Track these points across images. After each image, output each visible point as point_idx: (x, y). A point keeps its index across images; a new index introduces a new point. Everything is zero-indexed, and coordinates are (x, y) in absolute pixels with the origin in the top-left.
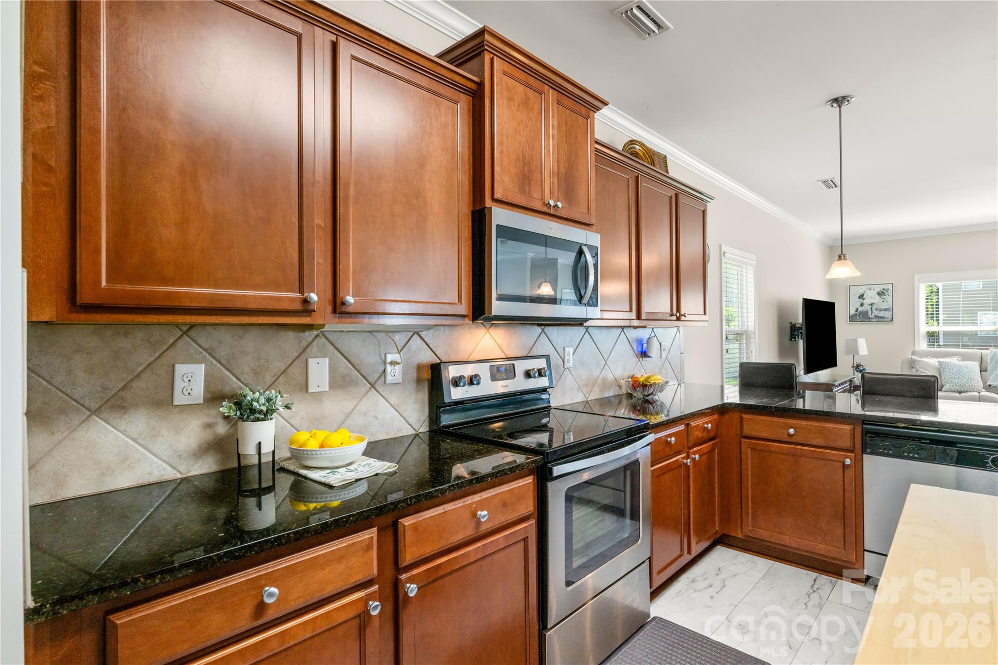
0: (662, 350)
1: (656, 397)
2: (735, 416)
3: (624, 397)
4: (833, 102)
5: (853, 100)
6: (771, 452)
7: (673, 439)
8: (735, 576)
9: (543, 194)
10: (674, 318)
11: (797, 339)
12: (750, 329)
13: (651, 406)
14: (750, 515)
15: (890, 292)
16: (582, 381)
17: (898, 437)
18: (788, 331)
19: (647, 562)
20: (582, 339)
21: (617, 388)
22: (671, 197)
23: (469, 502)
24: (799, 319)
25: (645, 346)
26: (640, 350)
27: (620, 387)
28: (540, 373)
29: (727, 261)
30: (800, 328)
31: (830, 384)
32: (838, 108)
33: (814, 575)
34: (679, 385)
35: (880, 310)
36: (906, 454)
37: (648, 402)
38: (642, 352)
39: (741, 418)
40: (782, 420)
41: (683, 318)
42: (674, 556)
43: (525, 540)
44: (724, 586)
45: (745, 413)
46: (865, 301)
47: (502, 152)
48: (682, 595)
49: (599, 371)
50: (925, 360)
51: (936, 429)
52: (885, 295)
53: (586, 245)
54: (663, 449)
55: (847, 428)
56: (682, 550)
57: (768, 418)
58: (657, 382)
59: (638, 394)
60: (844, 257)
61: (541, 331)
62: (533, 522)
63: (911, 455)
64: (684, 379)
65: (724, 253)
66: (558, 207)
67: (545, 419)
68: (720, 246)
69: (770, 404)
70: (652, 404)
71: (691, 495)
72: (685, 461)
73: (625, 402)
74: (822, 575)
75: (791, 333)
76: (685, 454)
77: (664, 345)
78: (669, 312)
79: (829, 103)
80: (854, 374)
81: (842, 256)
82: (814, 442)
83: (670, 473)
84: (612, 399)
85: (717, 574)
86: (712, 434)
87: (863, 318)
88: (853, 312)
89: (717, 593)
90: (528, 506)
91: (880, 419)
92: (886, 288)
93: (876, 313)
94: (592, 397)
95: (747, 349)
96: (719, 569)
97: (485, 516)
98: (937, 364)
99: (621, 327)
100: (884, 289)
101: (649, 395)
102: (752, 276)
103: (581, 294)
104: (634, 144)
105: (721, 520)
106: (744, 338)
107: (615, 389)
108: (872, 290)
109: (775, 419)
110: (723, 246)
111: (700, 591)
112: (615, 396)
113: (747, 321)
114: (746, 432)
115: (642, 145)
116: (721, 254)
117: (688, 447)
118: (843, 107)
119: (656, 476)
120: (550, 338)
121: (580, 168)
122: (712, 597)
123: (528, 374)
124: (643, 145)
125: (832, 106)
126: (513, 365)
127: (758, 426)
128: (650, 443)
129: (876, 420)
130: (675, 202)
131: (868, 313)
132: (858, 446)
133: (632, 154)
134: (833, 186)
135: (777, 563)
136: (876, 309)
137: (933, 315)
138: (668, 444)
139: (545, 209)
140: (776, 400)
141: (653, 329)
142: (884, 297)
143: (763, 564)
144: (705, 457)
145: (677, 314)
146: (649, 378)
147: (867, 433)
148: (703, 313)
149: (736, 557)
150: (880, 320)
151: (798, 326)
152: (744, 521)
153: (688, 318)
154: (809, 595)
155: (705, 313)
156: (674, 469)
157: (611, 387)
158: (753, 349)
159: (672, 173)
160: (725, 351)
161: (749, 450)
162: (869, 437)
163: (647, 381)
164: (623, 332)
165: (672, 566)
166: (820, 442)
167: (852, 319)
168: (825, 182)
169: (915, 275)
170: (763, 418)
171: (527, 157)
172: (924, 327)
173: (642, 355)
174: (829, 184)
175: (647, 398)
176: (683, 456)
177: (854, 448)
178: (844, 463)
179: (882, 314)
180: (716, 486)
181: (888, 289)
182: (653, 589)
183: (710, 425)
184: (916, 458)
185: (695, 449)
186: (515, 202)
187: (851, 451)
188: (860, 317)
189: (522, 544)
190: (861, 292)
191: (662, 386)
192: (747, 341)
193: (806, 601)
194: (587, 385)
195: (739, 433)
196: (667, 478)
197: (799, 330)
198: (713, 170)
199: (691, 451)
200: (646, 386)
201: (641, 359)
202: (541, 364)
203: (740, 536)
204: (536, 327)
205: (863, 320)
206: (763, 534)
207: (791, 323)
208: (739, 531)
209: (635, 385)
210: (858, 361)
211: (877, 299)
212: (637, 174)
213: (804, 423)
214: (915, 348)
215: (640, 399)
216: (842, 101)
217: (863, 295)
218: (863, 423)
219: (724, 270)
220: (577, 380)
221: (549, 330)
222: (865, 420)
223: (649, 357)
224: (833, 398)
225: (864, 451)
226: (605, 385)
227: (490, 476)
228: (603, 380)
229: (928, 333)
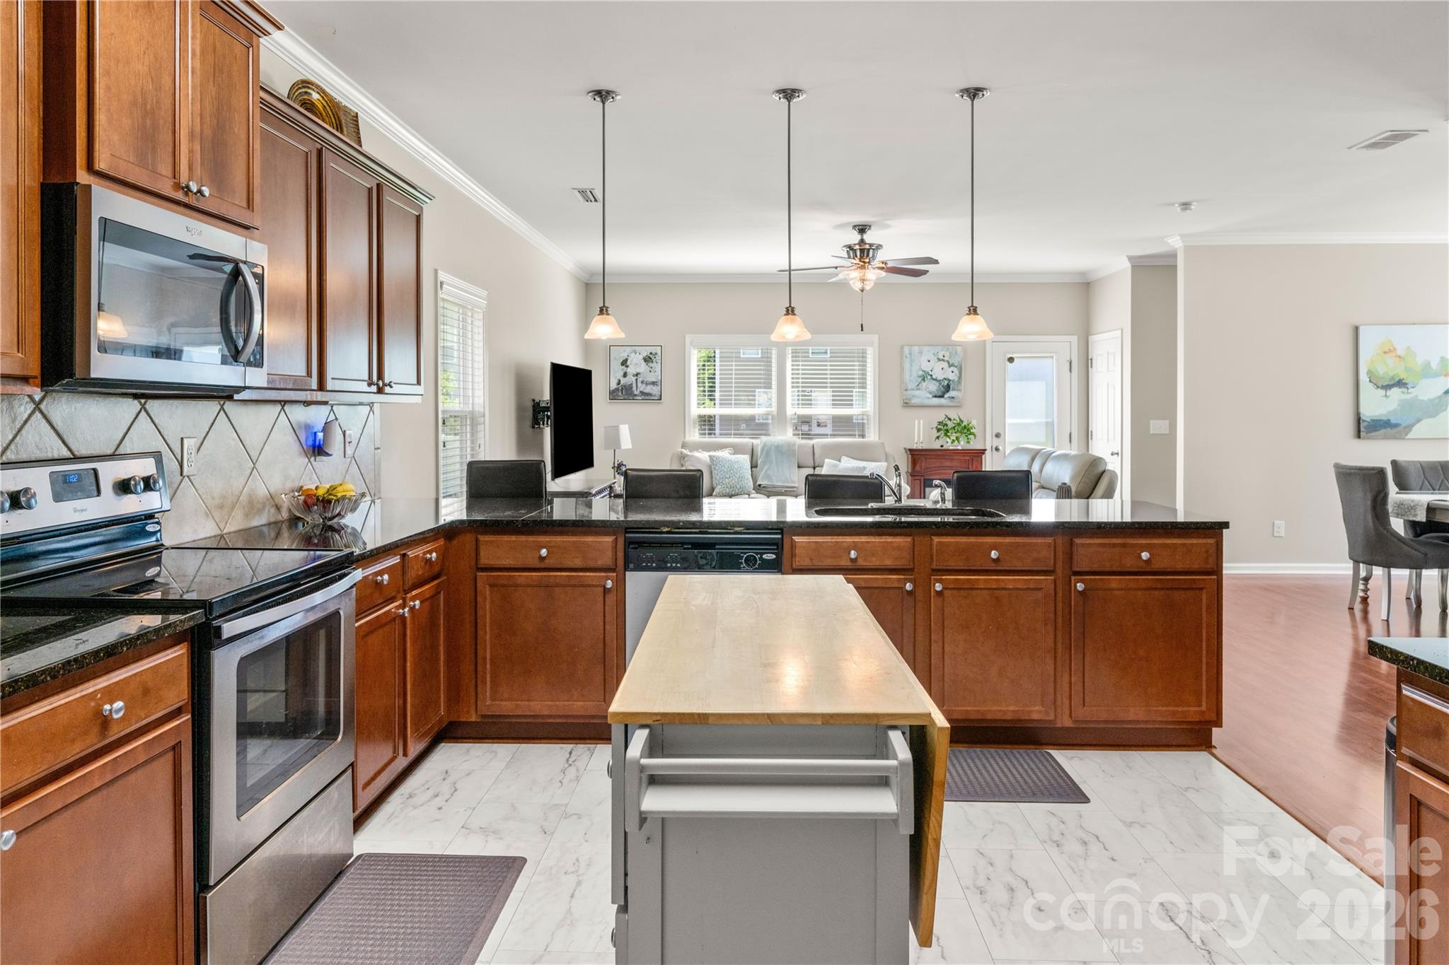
0: (347, 444)
1: (343, 521)
2: (468, 538)
3: (284, 525)
4: (595, 95)
5: (619, 97)
6: (517, 586)
7: (386, 577)
8: (469, 774)
9: (177, 169)
10: (374, 389)
11: (541, 426)
12: (477, 408)
13: (337, 536)
14: (488, 683)
15: (658, 358)
16: (213, 498)
17: (662, 544)
18: (530, 413)
19: (350, 771)
20: (213, 424)
21: (273, 510)
22: (370, 190)
23: (91, 690)
24: (546, 395)
25: (320, 435)
26: (310, 443)
27: (278, 508)
28: (149, 484)
29: (446, 297)
30: (547, 409)
31: (586, 493)
32: (602, 104)
33: (568, 747)
34: (373, 501)
35: (647, 384)
36: (669, 565)
37: (332, 529)
38: (314, 447)
39: (477, 540)
40: (531, 538)
41: (387, 389)
42: (385, 760)
43: (176, 748)
44: (456, 790)
45: (485, 533)
46: (629, 370)
47: (108, 88)
48: (397, 817)
49: (243, 480)
50: (696, 454)
51: (698, 530)
52: (652, 362)
53: (245, 262)
54: (371, 594)
55: (609, 539)
56: (395, 751)
57: (513, 538)
58: (348, 494)
59: (314, 518)
60: (607, 311)
61: (139, 407)
62: (187, 717)
63: (674, 565)
64: (380, 492)
65: (442, 283)
66: (204, 196)
67: (152, 570)
68: (436, 271)
69: (517, 517)
70: (338, 531)
71: (408, 664)
72: (401, 611)
73: (285, 533)
74: (579, 745)
75: (534, 415)
76: (401, 601)
77: (350, 435)
78: (367, 378)
79: (591, 94)
80: (615, 478)
81: (604, 308)
82: (571, 564)
83: (381, 631)
84: (265, 529)
85: (444, 779)
86: (437, 569)
87: (626, 394)
88: (614, 386)
89: (447, 801)
90: (179, 693)
91: (644, 524)
92: (653, 352)
93: (642, 387)
94: (231, 527)
95: (472, 442)
96: (447, 772)
97: (120, 710)
98: (708, 460)
99: (280, 402)
100: (651, 353)
101: (333, 518)
102: (481, 323)
103: (236, 347)
104: (309, 88)
105: (449, 700)
106: (468, 423)
107: (269, 511)
108: (638, 354)
109: (523, 538)
110: (439, 272)
111: (422, 805)
112: (269, 524)
113: (473, 396)
114: (485, 560)
115: (322, 91)
116: (438, 285)
117: (405, 591)
118: (607, 104)
119: (364, 635)
120: (157, 422)
121: (236, 130)
122: (440, 809)
123: (124, 487)
124: (324, 92)
125: (595, 99)
126: (95, 471)
127: (497, 550)
128: (355, 584)
129: (640, 526)
130: (376, 199)
131: (632, 387)
132: (621, 562)
133: (303, 104)
134: (593, 200)
135: (523, 745)
136: (642, 382)
137: (709, 392)
138: (379, 585)
139: (179, 196)
140: (523, 512)
141: (332, 407)
142: (651, 365)
143: (504, 750)
144: (427, 603)
145: (379, 382)
146: (333, 488)
147: (631, 543)
148: (416, 383)
149: (468, 751)
150: (646, 398)
151: (543, 405)
152: (480, 696)
153: (396, 389)
154: (564, 772)
155: (419, 383)
156: (386, 624)
157: (264, 507)
158: (481, 441)
159: (366, 148)
160: (441, 445)
161: (487, 587)
162: (632, 548)
163: (330, 495)
164: (282, 412)
165: (382, 775)
166: (578, 563)
167: (613, 395)
168: (582, 192)
169: (686, 336)
170: (506, 538)
171: (150, 102)
172: (695, 410)
173: (314, 451)
174: (588, 195)
175: (330, 523)
176: (396, 604)
177: (616, 566)
178: (604, 586)
179: (648, 389)
180: (442, 649)
181: (656, 354)
182: (358, 812)
183: (434, 555)
184: (679, 568)
185: (414, 593)
186: (131, 179)
187: (613, 570)
188: (623, 393)
189: (170, 756)
190: (624, 356)
191: (356, 501)
192: (472, 429)
193: (560, 778)
194: (221, 507)
195: (473, 563)
196: (375, 640)
197: (544, 412)
198: (428, 146)
199: (409, 595)
200: (329, 502)
201: (313, 459)
202: (145, 467)
203: (473, 719)
204: (130, 400)
205: (626, 397)
206: (506, 707)
207: (534, 400)
208: (473, 711)
209: (309, 501)
210: (619, 459)
211: (643, 368)
212: (319, 146)
213: (559, 539)
214: (685, 438)
215: (319, 525)
216: (606, 96)
217: (627, 360)
218: (626, 532)
219: (440, 311)
220: (203, 497)
221: (153, 405)
222: (627, 528)
223: (328, 455)
224: (589, 505)
225: (626, 568)
226: (253, 507)
227: (127, 644)
228: (250, 496)
229: (700, 417)
